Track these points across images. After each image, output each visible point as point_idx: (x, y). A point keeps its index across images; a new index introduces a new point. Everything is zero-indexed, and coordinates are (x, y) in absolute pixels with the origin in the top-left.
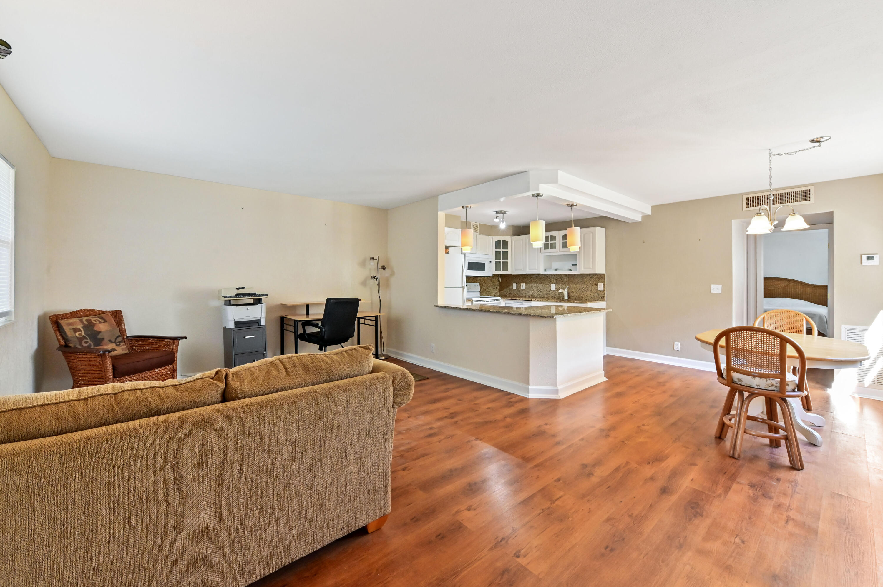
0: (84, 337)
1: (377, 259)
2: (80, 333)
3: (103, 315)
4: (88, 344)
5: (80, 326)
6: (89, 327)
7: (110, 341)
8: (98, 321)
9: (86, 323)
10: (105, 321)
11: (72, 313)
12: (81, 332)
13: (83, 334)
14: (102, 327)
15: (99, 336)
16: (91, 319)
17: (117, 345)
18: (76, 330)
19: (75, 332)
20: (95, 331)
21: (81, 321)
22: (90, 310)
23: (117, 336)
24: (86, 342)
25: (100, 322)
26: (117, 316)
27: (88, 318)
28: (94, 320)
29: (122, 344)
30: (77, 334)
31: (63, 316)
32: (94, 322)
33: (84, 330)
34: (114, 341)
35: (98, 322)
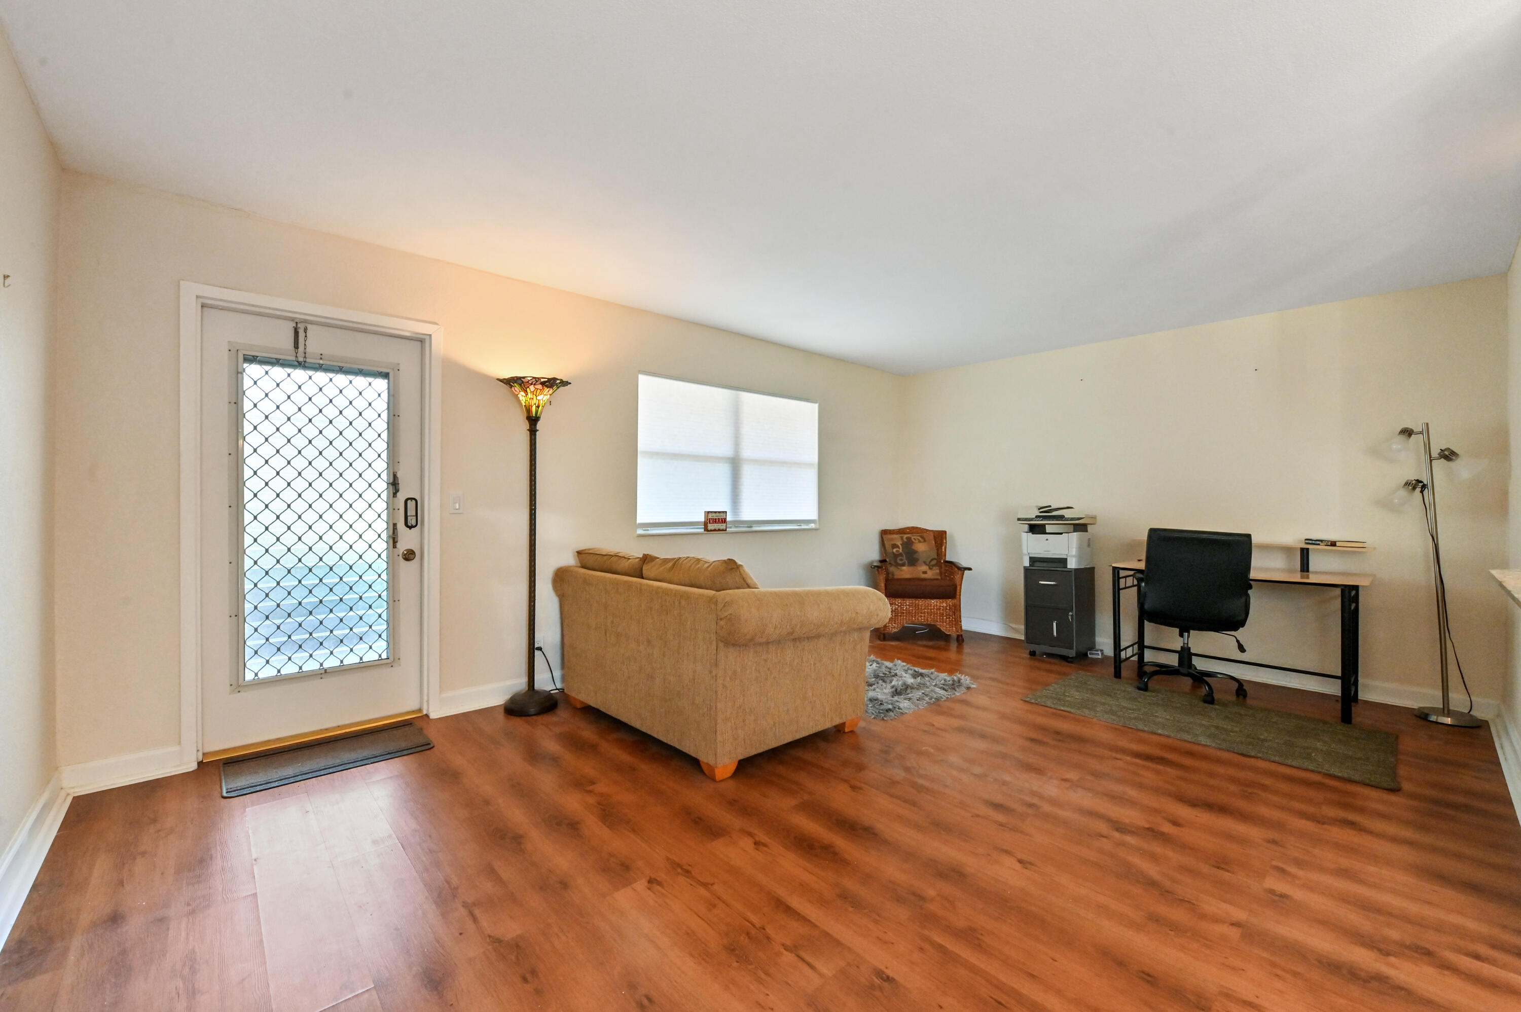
0: (901, 555)
1: (1421, 433)
2: (897, 549)
3: (925, 535)
4: (903, 562)
5: (899, 543)
6: (908, 544)
7: (925, 563)
8: (918, 539)
9: (905, 540)
10: (925, 541)
11: (900, 530)
12: (899, 548)
13: (901, 551)
14: (921, 547)
15: (915, 556)
16: (911, 538)
17: (930, 569)
18: (894, 546)
19: (893, 548)
20: (913, 550)
21: (902, 538)
22: (917, 528)
23: (931, 558)
24: (901, 560)
25: (920, 542)
26: (940, 537)
27: (909, 535)
28: (914, 539)
29: (934, 568)
30: (895, 550)
31: (890, 532)
32: (913, 540)
33: (902, 548)
34: (928, 563)
35: (917, 541)
